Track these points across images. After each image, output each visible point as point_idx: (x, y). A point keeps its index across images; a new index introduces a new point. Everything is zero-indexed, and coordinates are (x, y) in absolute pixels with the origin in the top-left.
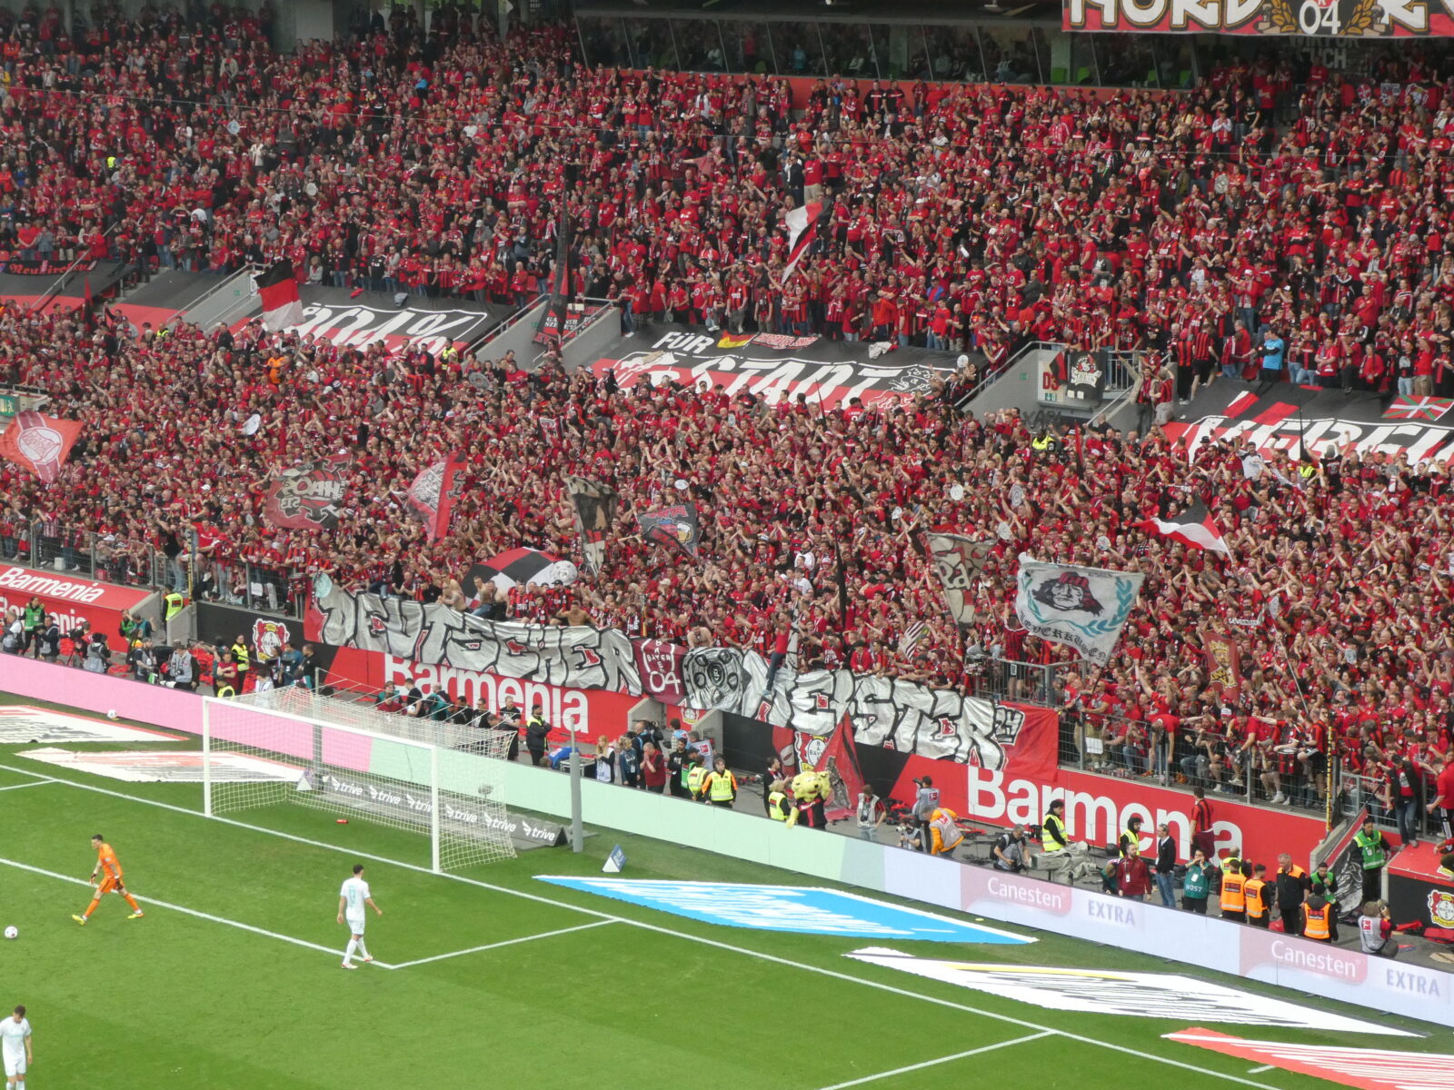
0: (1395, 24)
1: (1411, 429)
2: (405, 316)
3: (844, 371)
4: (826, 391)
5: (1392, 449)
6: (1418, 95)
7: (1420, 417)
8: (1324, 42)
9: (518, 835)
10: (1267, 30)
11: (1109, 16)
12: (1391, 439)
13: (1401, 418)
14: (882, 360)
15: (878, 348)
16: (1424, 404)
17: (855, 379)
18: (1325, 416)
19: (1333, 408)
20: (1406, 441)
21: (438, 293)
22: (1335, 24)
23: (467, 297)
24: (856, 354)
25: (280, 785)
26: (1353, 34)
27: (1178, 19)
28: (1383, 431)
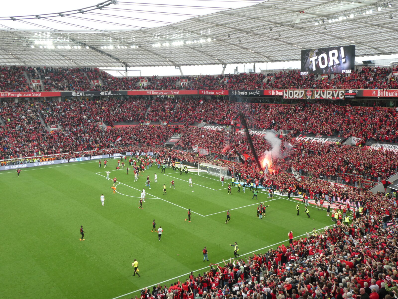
0: (316, 98)
1: (318, 138)
2: (217, 127)
3: (261, 132)
4: (259, 134)
5: (316, 140)
6: (318, 105)
7: (319, 137)
8: (309, 100)
9: (228, 178)
10: (303, 98)
11: (288, 97)
12: (316, 139)
13: (317, 137)
14: (264, 131)
15: (264, 130)
16: (319, 136)
17: (262, 133)
18: (309, 137)
19: (310, 136)
20: (317, 139)
21: (221, 125)
22: (310, 98)
23: (224, 125)
24: (262, 130)
25: (205, 172)
26: (312, 99)
27: (294, 97)
28: (315, 138)
